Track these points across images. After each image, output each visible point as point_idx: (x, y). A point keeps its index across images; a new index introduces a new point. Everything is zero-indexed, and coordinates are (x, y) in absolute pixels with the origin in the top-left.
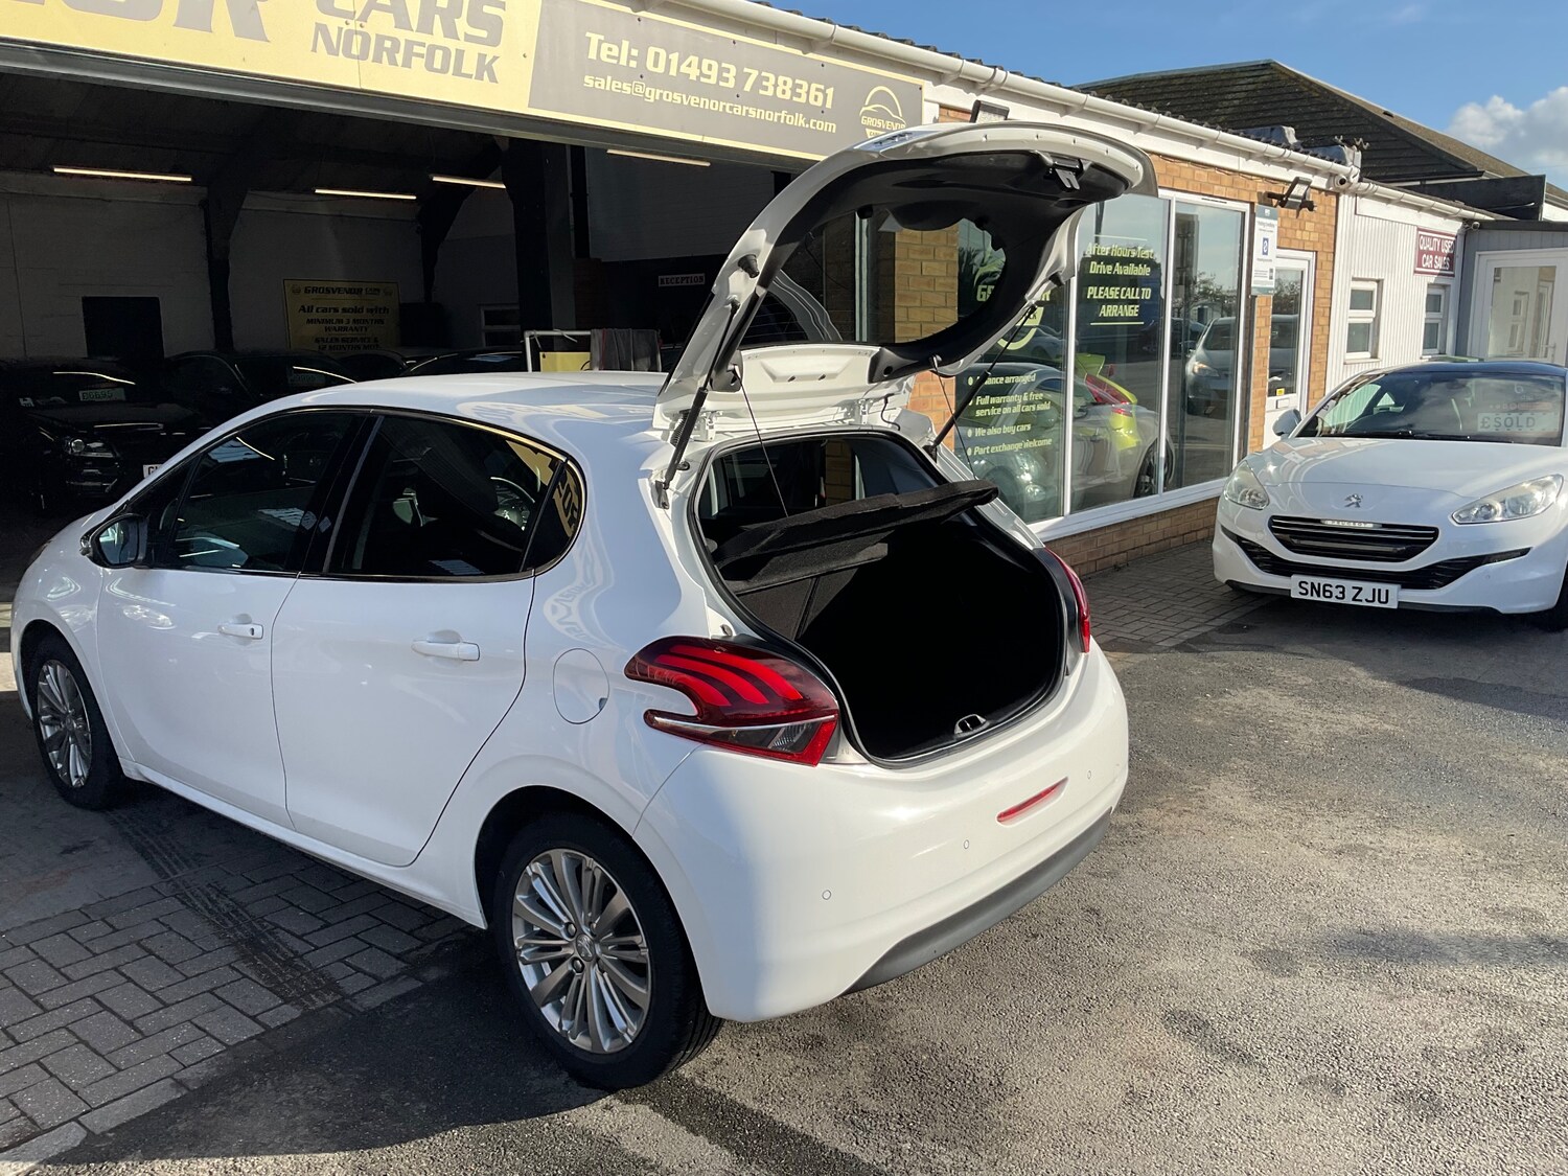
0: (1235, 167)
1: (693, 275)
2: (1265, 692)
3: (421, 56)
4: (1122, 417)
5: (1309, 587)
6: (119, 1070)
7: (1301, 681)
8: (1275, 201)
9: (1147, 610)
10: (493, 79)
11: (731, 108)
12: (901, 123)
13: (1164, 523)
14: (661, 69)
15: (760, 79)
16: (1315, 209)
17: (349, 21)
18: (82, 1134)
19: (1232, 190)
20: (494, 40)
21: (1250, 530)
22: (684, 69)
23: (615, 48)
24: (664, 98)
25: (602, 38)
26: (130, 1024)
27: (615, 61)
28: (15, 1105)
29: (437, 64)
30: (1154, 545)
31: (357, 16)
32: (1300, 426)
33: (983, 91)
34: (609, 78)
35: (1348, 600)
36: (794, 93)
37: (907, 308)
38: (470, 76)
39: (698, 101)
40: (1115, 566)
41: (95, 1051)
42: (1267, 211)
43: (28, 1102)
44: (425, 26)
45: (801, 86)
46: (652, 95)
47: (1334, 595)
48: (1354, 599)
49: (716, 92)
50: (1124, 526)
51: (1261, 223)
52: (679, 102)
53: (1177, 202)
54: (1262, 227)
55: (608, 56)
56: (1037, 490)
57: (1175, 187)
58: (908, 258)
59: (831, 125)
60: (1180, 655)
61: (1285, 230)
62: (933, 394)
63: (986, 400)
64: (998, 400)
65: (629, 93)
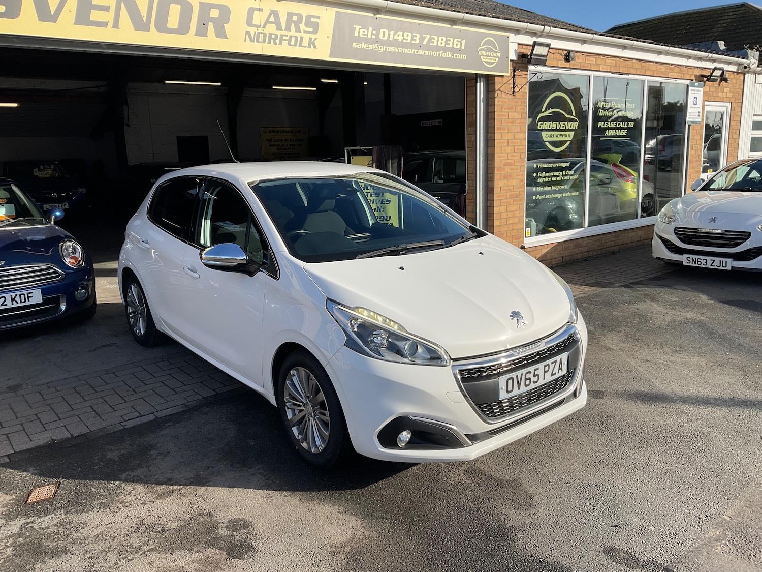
0: (681, 63)
1: (437, 120)
2: (653, 304)
3: (286, 40)
4: (630, 184)
5: (691, 260)
6: (168, 401)
8: (705, 79)
9: (619, 271)
10: (315, 47)
11: (417, 52)
12: (498, 53)
13: (640, 233)
14: (386, 38)
15: (431, 39)
16: (728, 81)
17: (258, 29)
19: (680, 74)
20: (315, 32)
21: (666, 234)
22: (396, 37)
23: (366, 31)
24: (387, 50)
25: (360, 27)
26: (173, 389)
27: (366, 36)
28: (134, 409)
29: (293, 43)
30: (634, 243)
31: (261, 27)
33: (541, 36)
34: (363, 43)
35: (709, 266)
36: (446, 43)
37: (501, 133)
38: (306, 47)
39: (402, 50)
40: (612, 252)
41: (160, 396)
42: (696, 84)
44: (288, 28)
45: (450, 40)
46: (382, 49)
47: (702, 264)
48: (711, 265)
49: (411, 46)
50: (617, 234)
51: (692, 90)
52: (394, 51)
53: (648, 81)
54: (693, 92)
55: (363, 35)
57: (646, 74)
58: (502, 111)
59: (464, 56)
60: (624, 289)
61: (711, 93)
62: (515, 171)
63: (543, 175)
64: (550, 174)
65: (372, 49)
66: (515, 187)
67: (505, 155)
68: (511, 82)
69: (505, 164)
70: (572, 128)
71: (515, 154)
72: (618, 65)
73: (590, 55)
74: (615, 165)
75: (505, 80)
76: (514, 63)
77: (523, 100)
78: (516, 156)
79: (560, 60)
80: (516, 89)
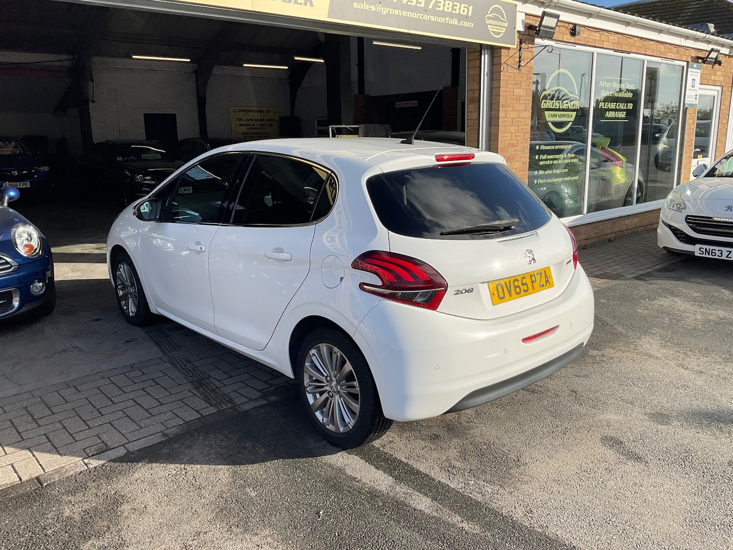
0: (679, 43)
1: (412, 102)
2: (676, 299)
4: (618, 168)
5: (704, 251)
6: (142, 428)
7: (695, 295)
8: (700, 61)
9: (623, 260)
10: (312, 5)
11: (422, 17)
12: (506, 22)
13: (636, 220)
15: (437, 2)
16: (721, 65)
18: (125, 451)
19: (677, 55)
21: (676, 223)
24: (391, 12)
26: (147, 410)
28: (100, 439)
30: (630, 230)
32: (706, 172)
33: (548, 6)
34: (365, 3)
35: (724, 257)
36: (453, 9)
37: (506, 111)
38: (301, 4)
39: (406, 14)
40: (609, 240)
41: (132, 420)
42: (695, 65)
43: (105, 437)
45: (456, 6)
46: (385, 11)
47: (717, 255)
48: (727, 257)
49: (415, 9)
50: (615, 220)
51: (691, 71)
52: (397, 14)
53: (647, 61)
54: (692, 73)
56: (571, 202)
57: (647, 54)
58: (507, 87)
59: (470, 23)
60: (636, 281)
61: (705, 75)
62: (518, 153)
63: (545, 157)
64: (551, 157)
65: (374, 10)
66: (518, 170)
67: (509, 135)
68: (517, 55)
69: (509, 146)
70: (574, 108)
71: (519, 134)
72: (621, 42)
73: (594, 30)
74: (603, 148)
75: (511, 52)
76: (520, 34)
77: (528, 76)
78: (520, 136)
79: (566, 34)
80: (522, 64)
